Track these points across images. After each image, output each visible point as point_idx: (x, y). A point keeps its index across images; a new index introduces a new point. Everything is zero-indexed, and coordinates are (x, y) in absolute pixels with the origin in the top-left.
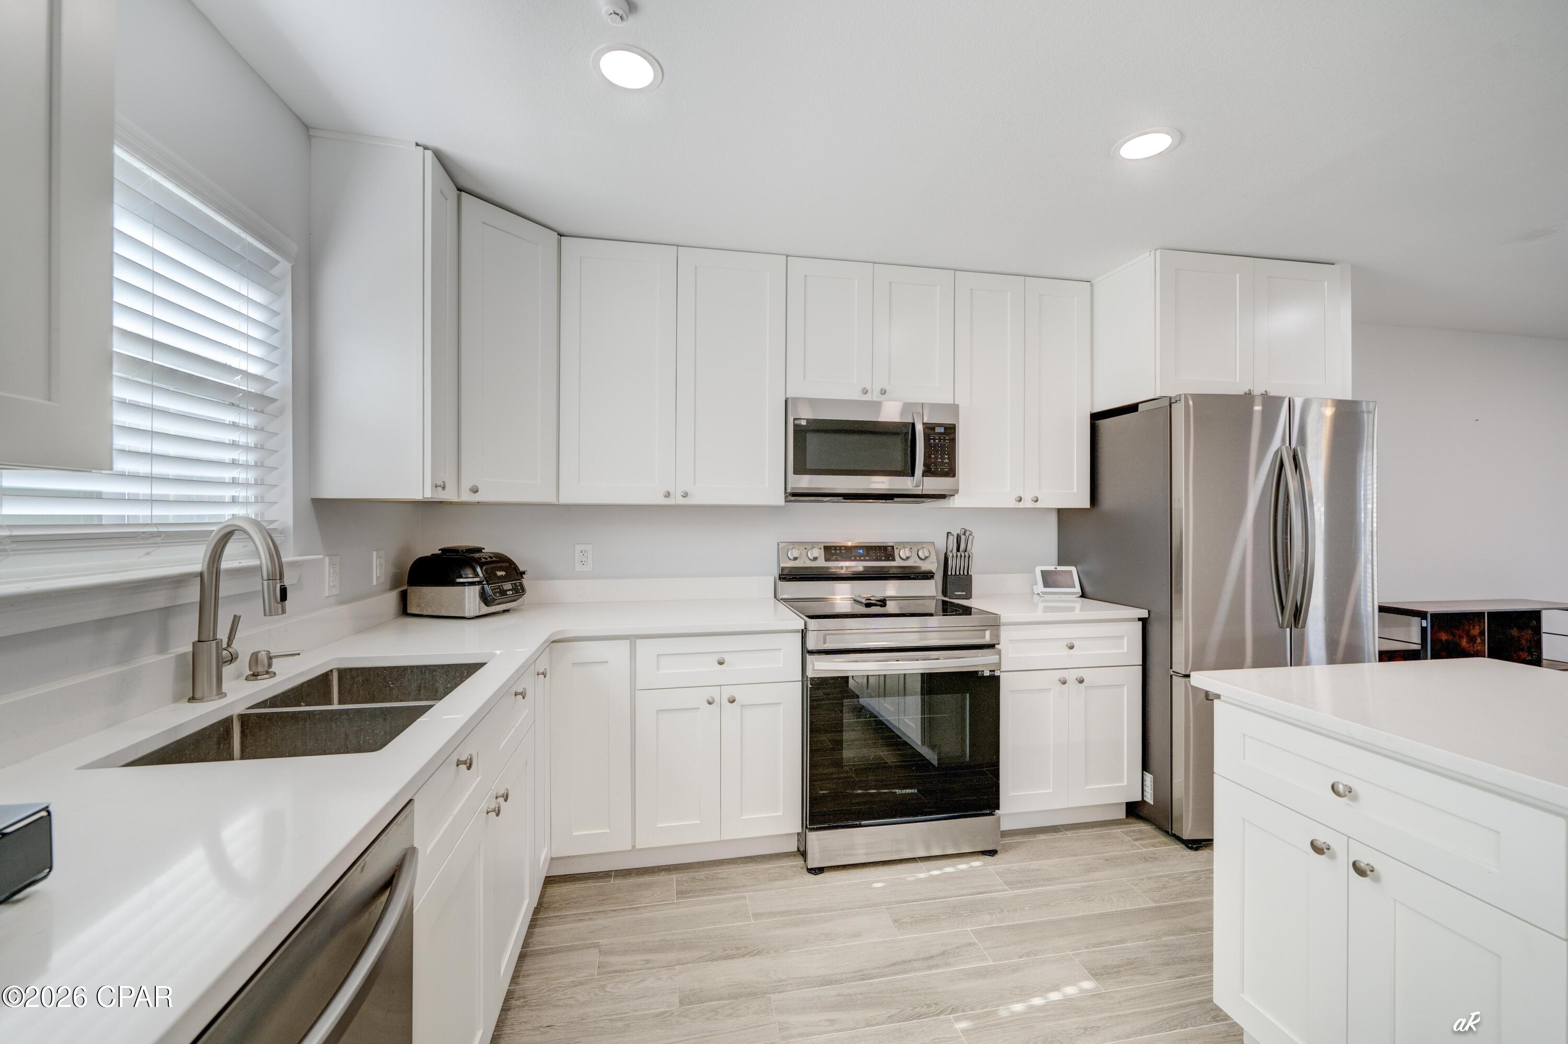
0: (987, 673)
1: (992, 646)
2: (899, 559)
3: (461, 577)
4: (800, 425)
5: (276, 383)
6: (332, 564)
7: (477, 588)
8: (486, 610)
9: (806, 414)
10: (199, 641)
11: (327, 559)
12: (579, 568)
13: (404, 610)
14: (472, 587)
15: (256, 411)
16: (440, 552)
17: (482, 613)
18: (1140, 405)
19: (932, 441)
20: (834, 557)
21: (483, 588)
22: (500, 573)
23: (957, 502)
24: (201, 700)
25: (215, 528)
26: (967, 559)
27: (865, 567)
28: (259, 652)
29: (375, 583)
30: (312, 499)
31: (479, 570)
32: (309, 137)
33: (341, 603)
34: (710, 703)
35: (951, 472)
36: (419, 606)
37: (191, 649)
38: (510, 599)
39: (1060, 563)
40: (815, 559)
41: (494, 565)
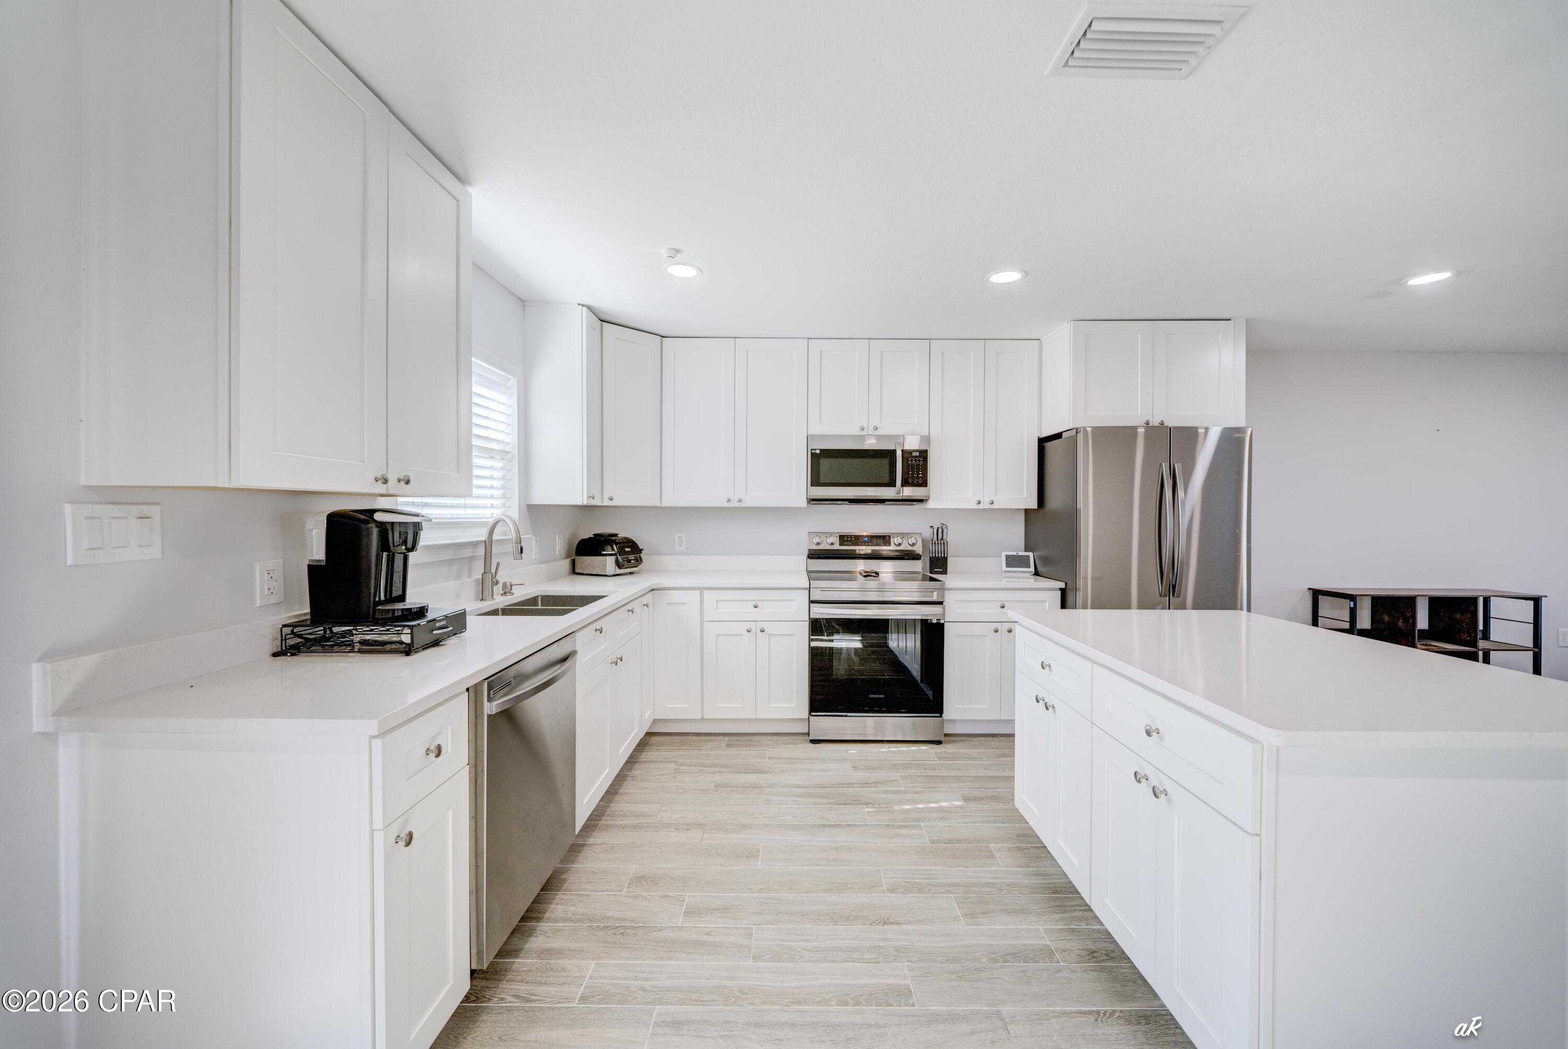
0: (935, 621)
1: (941, 603)
2: (894, 545)
3: (605, 551)
4: (816, 453)
5: (510, 443)
6: (536, 541)
7: (613, 558)
8: (619, 571)
9: (819, 446)
10: (485, 573)
11: (534, 537)
12: (677, 548)
13: (574, 571)
14: (611, 557)
15: (501, 459)
16: (593, 536)
17: (616, 573)
18: (1063, 433)
19: (910, 462)
20: (846, 543)
21: (617, 558)
22: (627, 549)
23: (931, 504)
24: (485, 600)
25: (491, 520)
26: (942, 545)
27: (872, 550)
28: (506, 582)
29: (557, 553)
30: (527, 505)
31: (615, 547)
32: (524, 306)
33: (540, 563)
34: (749, 632)
35: (924, 483)
36: (582, 568)
37: (481, 577)
38: (633, 565)
39: (1026, 551)
40: (832, 544)
41: (625, 544)
